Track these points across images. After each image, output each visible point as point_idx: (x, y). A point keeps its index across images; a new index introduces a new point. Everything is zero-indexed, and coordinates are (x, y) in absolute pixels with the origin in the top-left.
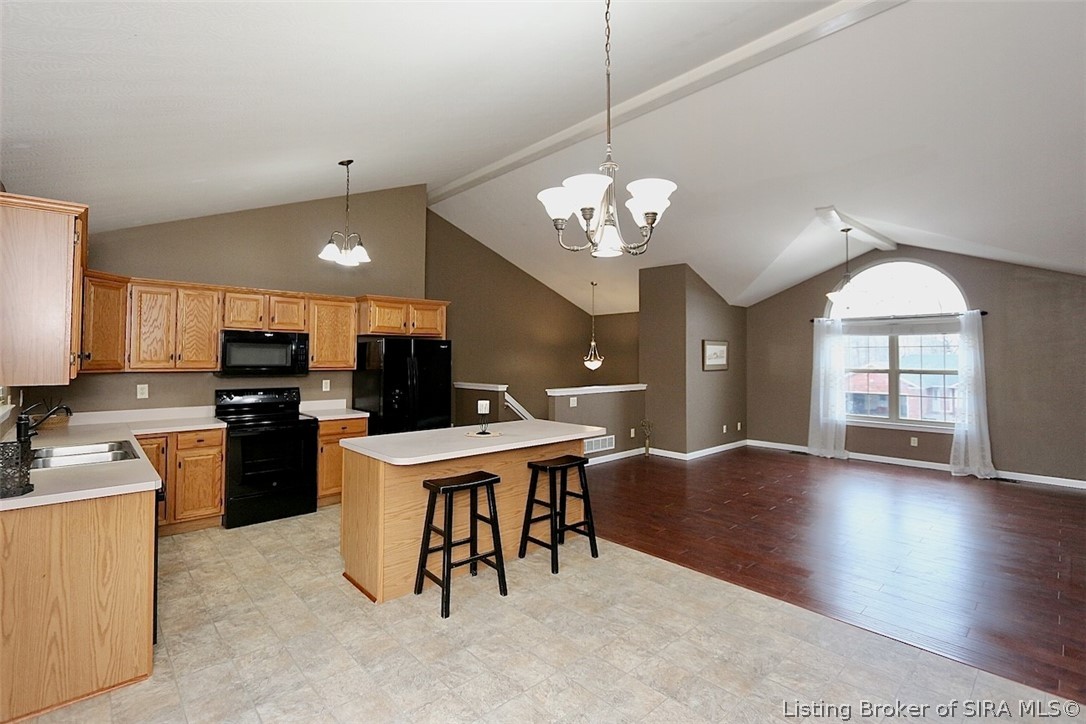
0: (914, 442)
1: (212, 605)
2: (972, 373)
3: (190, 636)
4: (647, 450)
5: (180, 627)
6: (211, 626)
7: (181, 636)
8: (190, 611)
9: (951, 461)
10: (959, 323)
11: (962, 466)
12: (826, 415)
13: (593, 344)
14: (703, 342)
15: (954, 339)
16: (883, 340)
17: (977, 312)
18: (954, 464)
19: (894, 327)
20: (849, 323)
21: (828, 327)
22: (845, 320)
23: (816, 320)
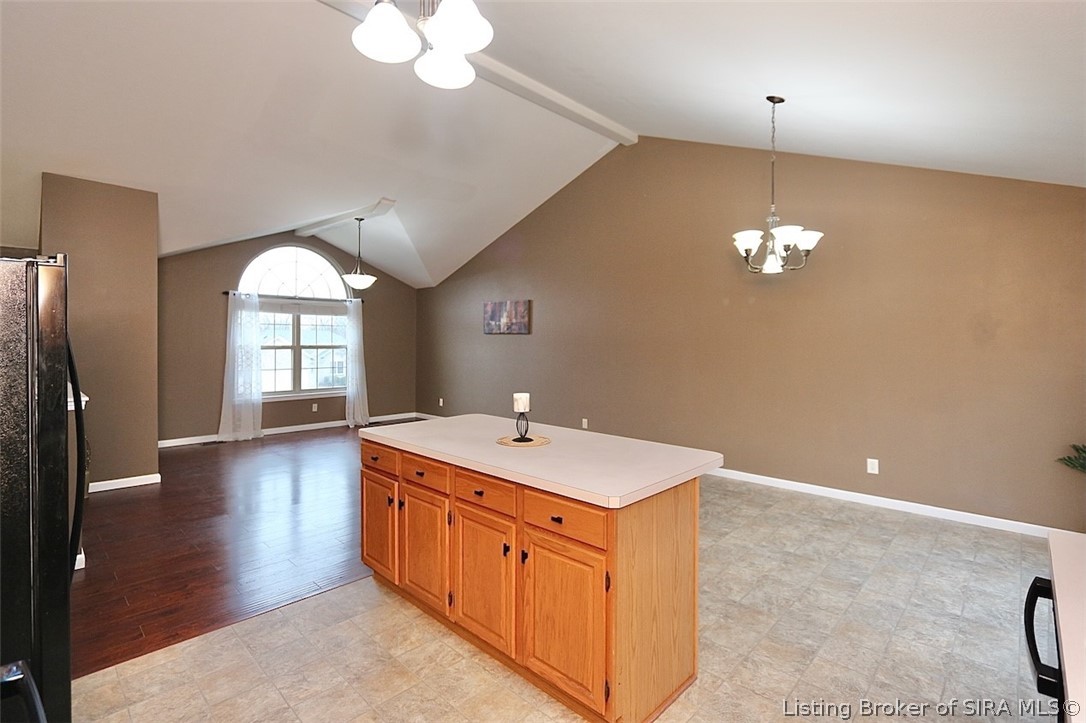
1: (947, 632)
2: (357, 347)
3: (991, 618)
5: (997, 632)
6: (966, 615)
7: (1001, 624)
8: (976, 642)
9: (347, 417)
10: (346, 307)
11: (352, 420)
16: (287, 318)
17: (360, 300)
18: (349, 419)
19: (296, 306)
20: (263, 299)
21: (243, 301)
22: (260, 296)
23: (231, 292)
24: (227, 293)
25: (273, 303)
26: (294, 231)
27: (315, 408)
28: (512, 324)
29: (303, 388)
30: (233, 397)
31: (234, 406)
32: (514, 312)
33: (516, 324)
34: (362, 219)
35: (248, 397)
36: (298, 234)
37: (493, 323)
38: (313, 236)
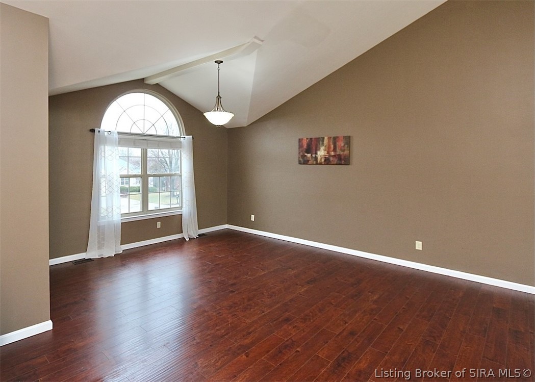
17: (191, 137)
20: (121, 136)
21: (106, 138)
22: (119, 133)
23: (97, 130)
24: (93, 131)
25: (128, 139)
26: (143, 79)
27: (159, 225)
28: (330, 156)
29: (149, 209)
30: (98, 220)
31: (99, 227)
32: (332, 146)
33: (334, 156)
34: (222, 62)
35: (111, 219)
36: (147, 82)
37: (309, 155)
38: (157, 84)
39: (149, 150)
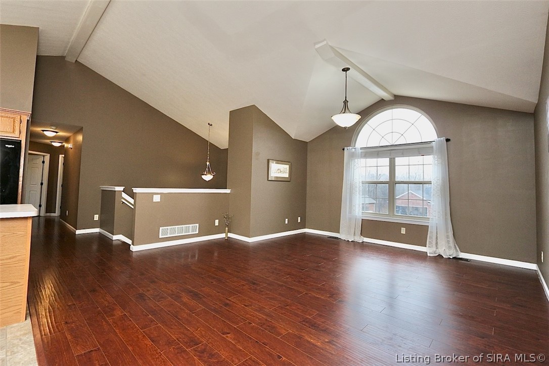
0: (403, 231)
2: (440, 182)
4: (227, 235)
9: (427, 245)
10: (432, 147)
11: (435, 249)
12: (350, 212)
13: (208, 163)
14: (268, 161)
15: (429, 159)
16: (385, 161)
17: (443, 139)
18: (429, 247)
19: (392, 151)
24: (344, 149)
29: (395, 214)
39: (397, 159)
